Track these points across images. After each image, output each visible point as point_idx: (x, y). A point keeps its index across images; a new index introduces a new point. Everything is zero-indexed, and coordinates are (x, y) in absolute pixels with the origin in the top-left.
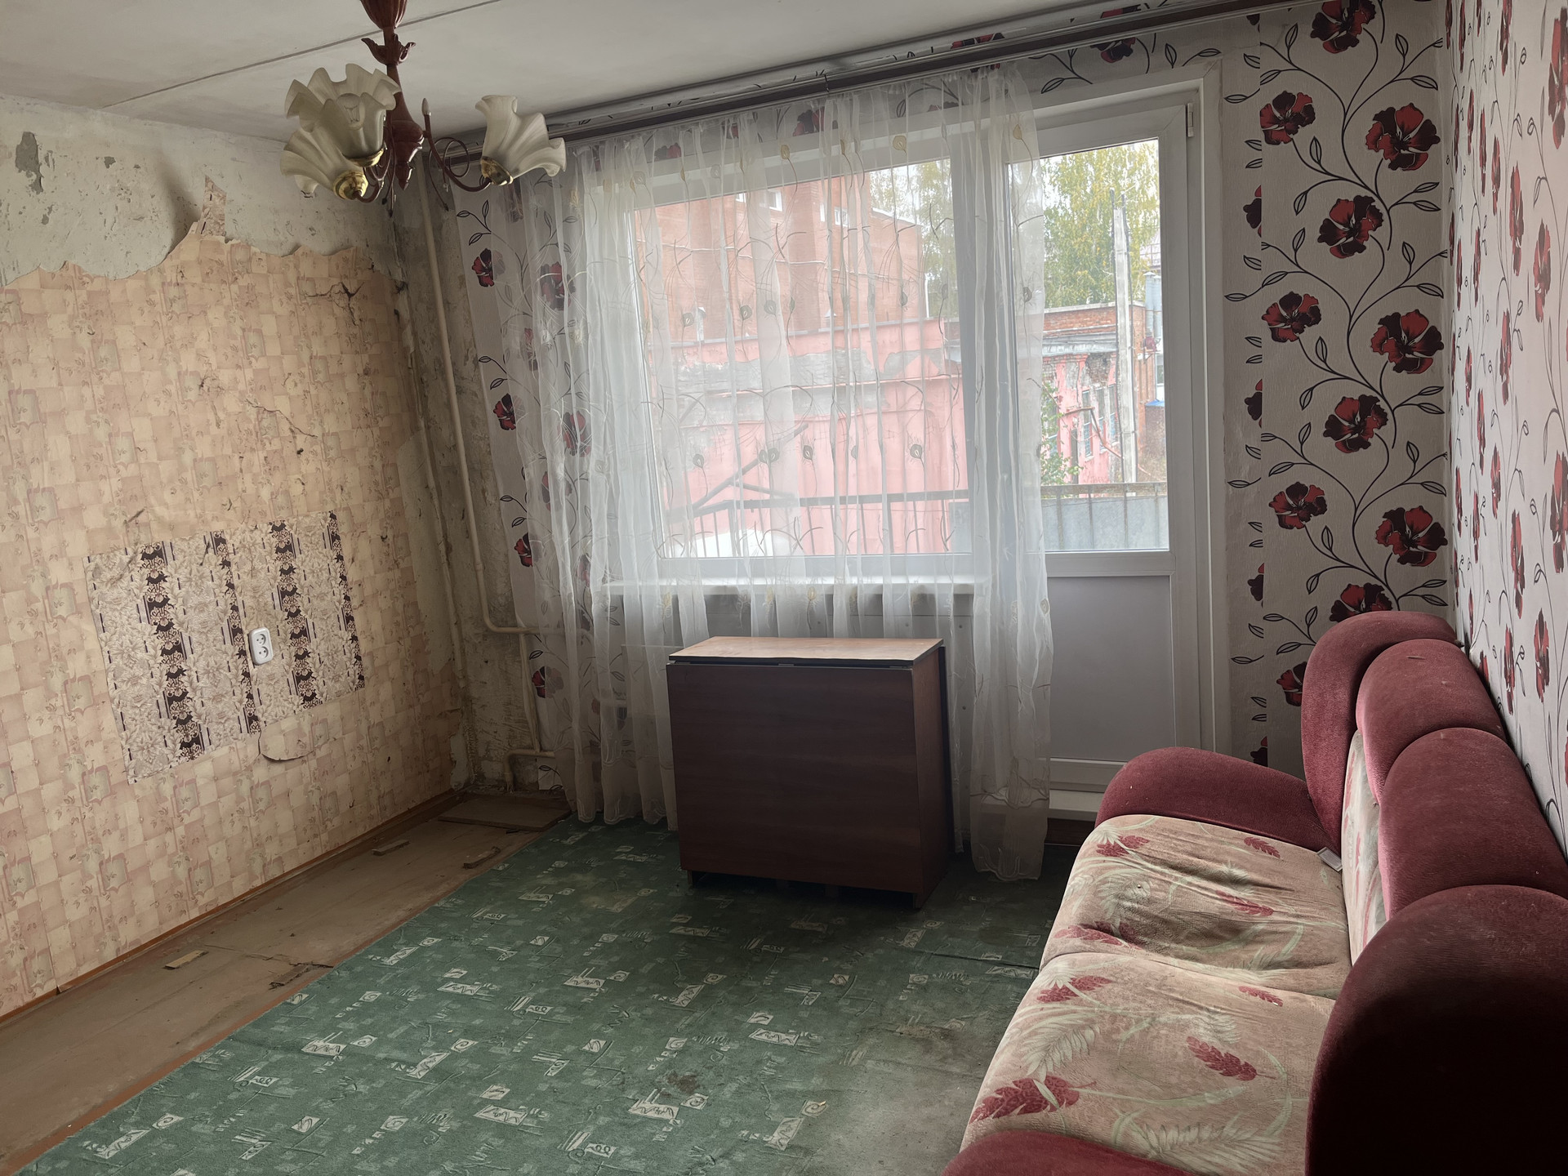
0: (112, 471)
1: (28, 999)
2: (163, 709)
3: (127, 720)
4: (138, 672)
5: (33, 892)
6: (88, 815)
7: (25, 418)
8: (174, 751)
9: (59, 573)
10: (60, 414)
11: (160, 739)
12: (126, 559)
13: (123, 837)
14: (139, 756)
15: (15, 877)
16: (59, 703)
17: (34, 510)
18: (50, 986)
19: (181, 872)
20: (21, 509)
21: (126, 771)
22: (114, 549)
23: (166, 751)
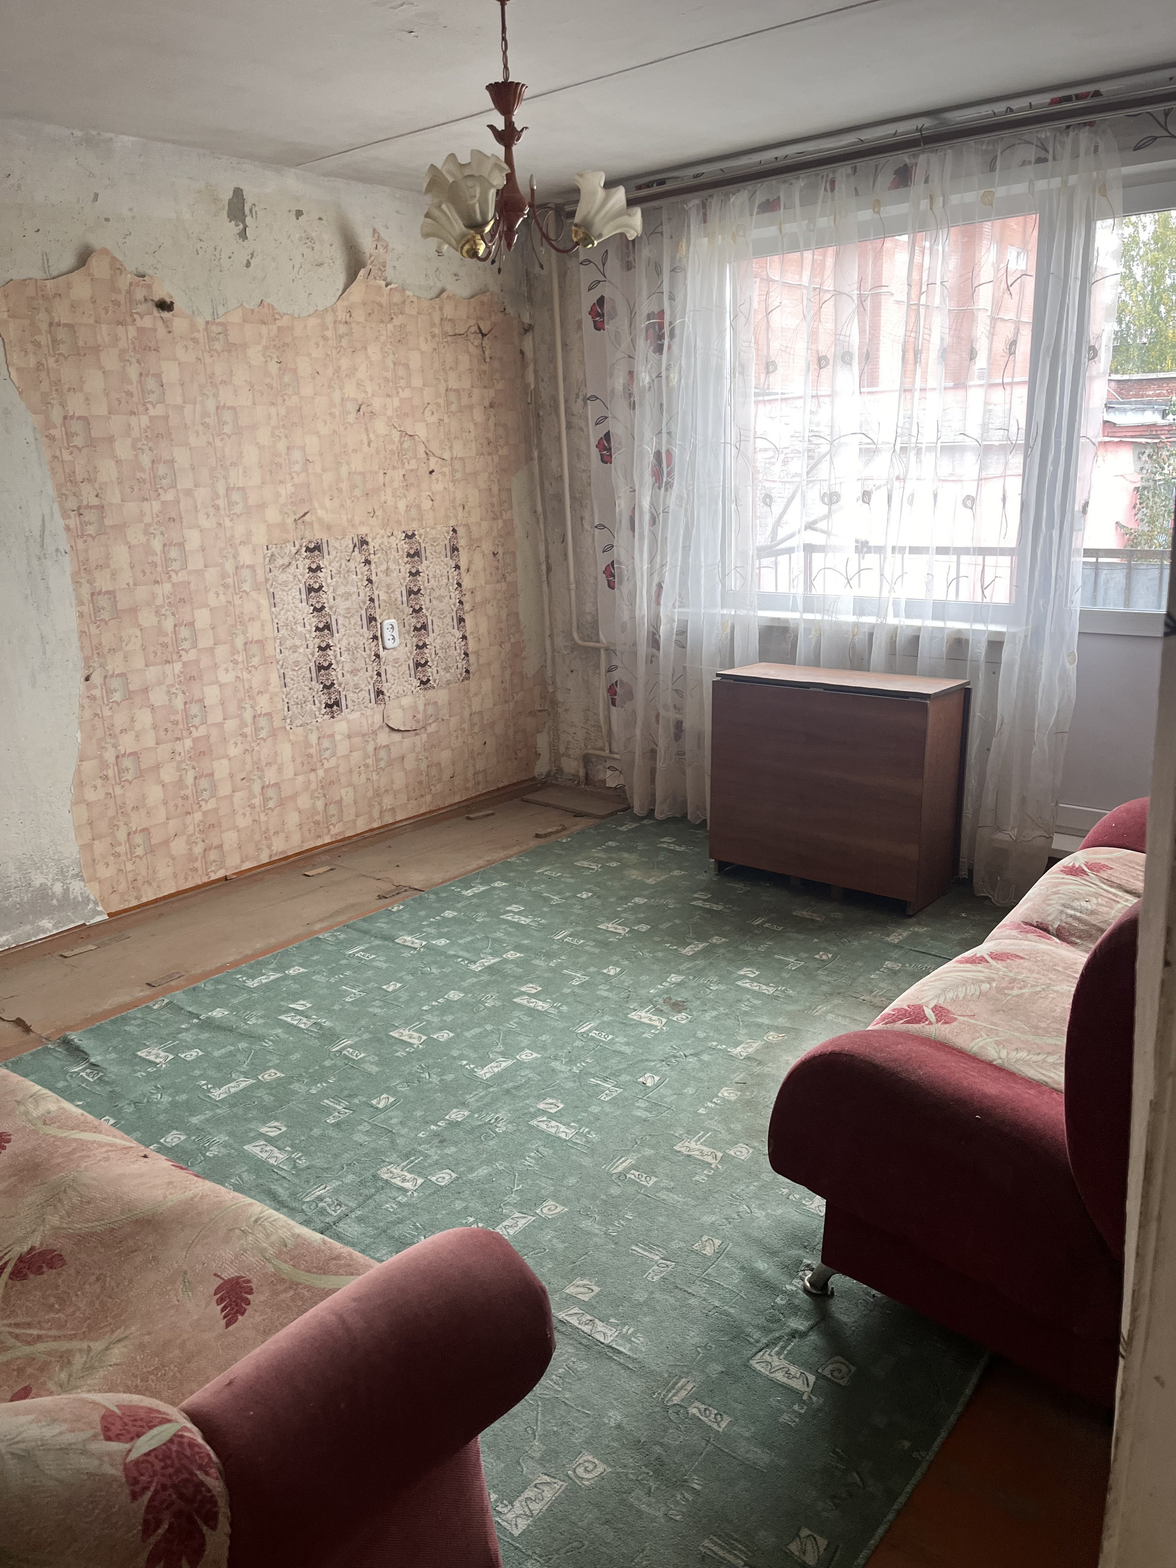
0: (288, 477)
1: (205, 880)
2: (314, 675)
3: (288, 680)
4: (298, 642)
5: (213, 800)
6: (257, 748)
7: (227, 429)
8: (320, 709)
9: (246, 556)
10: (253, 428)
11: (310, 698)
12: (294, 550)
13: (280, 770)
14: (294, 708)
15: (202, 787)
16: (240, 659)
17: (231, 504)
18: (221, 874)
19: (320, 805)
20: (221, 502)
21: (285, 719)
22: (286, 541)
23: (314, 708)
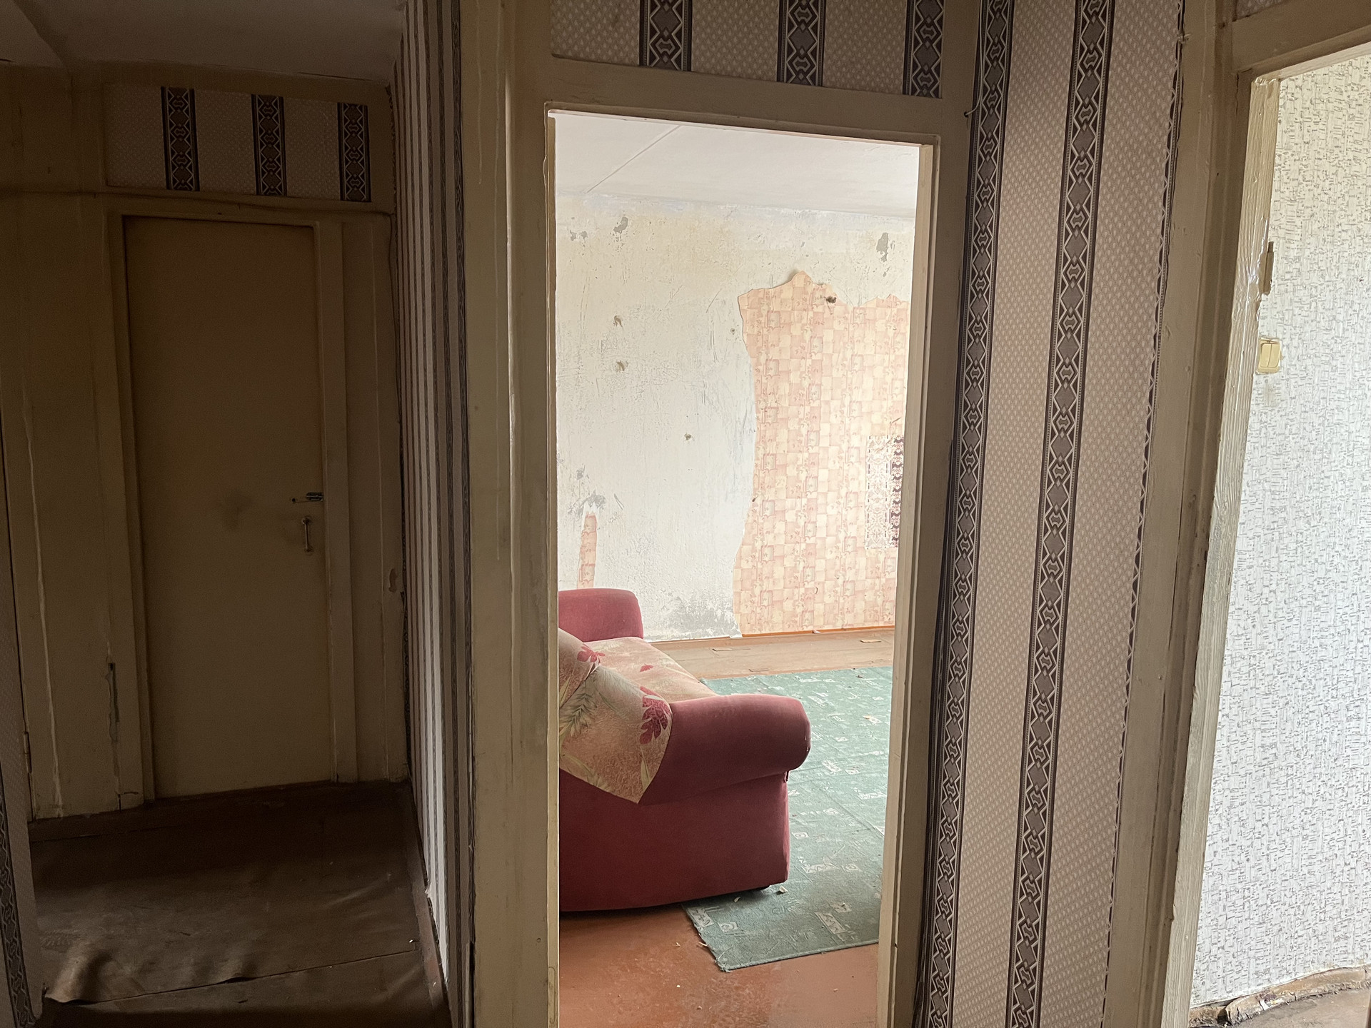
0: (890, 397)
1: (800, 630)
2: (888, 518)
3: (870, 519)
4: (880, 496)
5: (813, 583)
6: (844, 557)
7: (856, 368)
8: (889, 540)
9: (855, 441)
10: (872, 367)
11: (883, 532)
12: (887, 441)
13: (857, 573)
14: (871, 537)
16: (842, 502)
17: (851, 410)
18: (810, 628)
19: (880, 601)
20: (845, 409)
21: (865, 542)
22: (883, 435)
23: (885, 539)
